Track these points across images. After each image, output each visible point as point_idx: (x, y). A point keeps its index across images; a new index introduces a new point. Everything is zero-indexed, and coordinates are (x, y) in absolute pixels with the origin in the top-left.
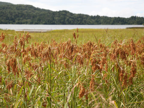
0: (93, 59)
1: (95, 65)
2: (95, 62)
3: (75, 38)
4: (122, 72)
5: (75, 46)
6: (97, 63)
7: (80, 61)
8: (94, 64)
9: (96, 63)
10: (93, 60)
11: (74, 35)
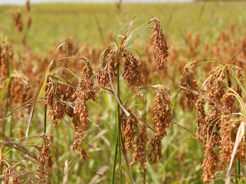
0: (51, 85)
1: (58, 104)
2: (58, 96)
3: (21, 29)
4: (131, 123)
5: (7, 49)
6: (65, 99)
7: (21, 96)
8: (56, 102)
9: (62, 96)
10: (52, 88)
11: (18, 20)
